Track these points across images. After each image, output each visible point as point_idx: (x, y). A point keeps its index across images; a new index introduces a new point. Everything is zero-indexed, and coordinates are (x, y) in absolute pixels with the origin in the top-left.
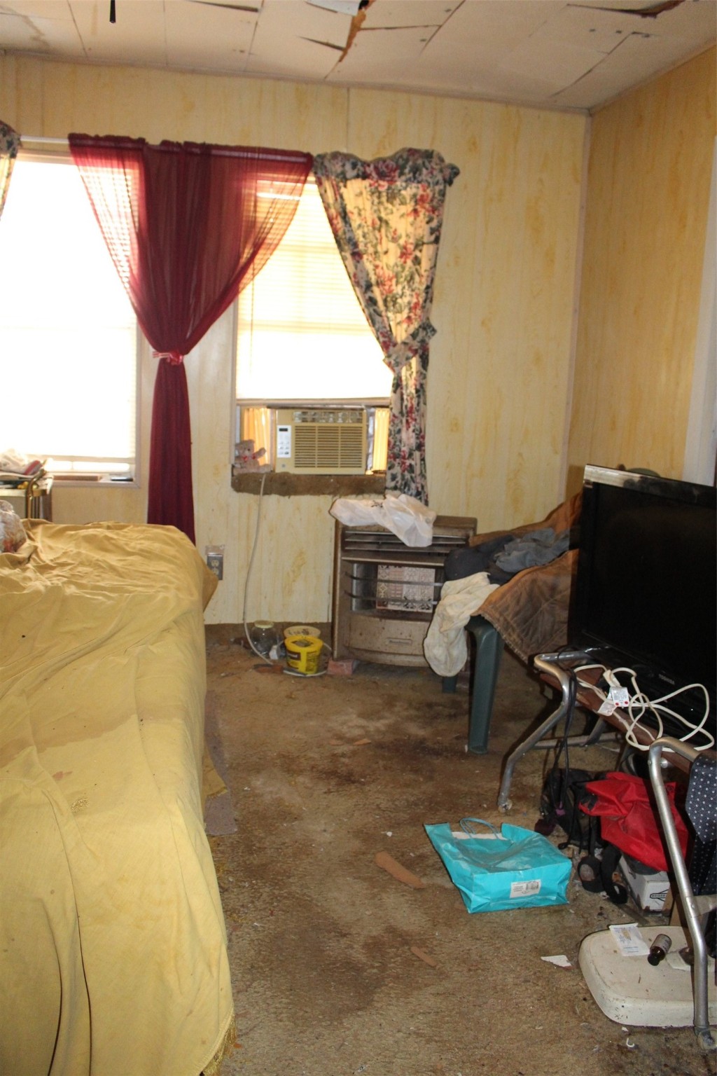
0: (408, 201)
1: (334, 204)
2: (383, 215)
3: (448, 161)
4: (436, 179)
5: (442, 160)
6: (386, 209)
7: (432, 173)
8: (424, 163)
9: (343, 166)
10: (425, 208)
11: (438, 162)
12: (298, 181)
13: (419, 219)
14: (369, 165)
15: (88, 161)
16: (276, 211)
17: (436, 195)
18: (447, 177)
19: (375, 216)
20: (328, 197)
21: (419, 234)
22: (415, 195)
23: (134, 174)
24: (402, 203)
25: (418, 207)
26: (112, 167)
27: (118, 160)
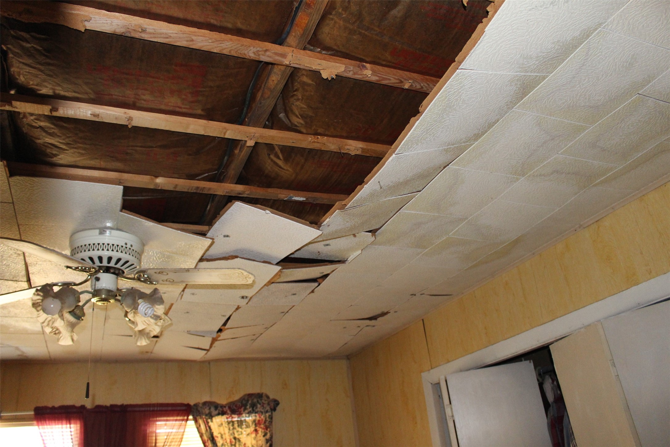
0: (251, 425)
1: (206, 433)
2: (236, 435)
3: (271, 397)
4: (266, 409)
5: (268, 397)
6: (238, 431)
7: (263, 406)
8: (258, 401)
9: (210, 409)
10: (261, 428)
11: (266, 399)
12: (183, 420)
13: (258, 435)
14: (225, 407)
15: (46, 423)
16: (170, 440)
17: (267, 419)
18: (272, 407)
19: (232, 437)
20: (201, 429)
21: (260, 444)
22: (254, 421)
23: (77, 427)
24: (248, 427)
25: (257, 428)
26: (62, 424)
27: (66, 420)
